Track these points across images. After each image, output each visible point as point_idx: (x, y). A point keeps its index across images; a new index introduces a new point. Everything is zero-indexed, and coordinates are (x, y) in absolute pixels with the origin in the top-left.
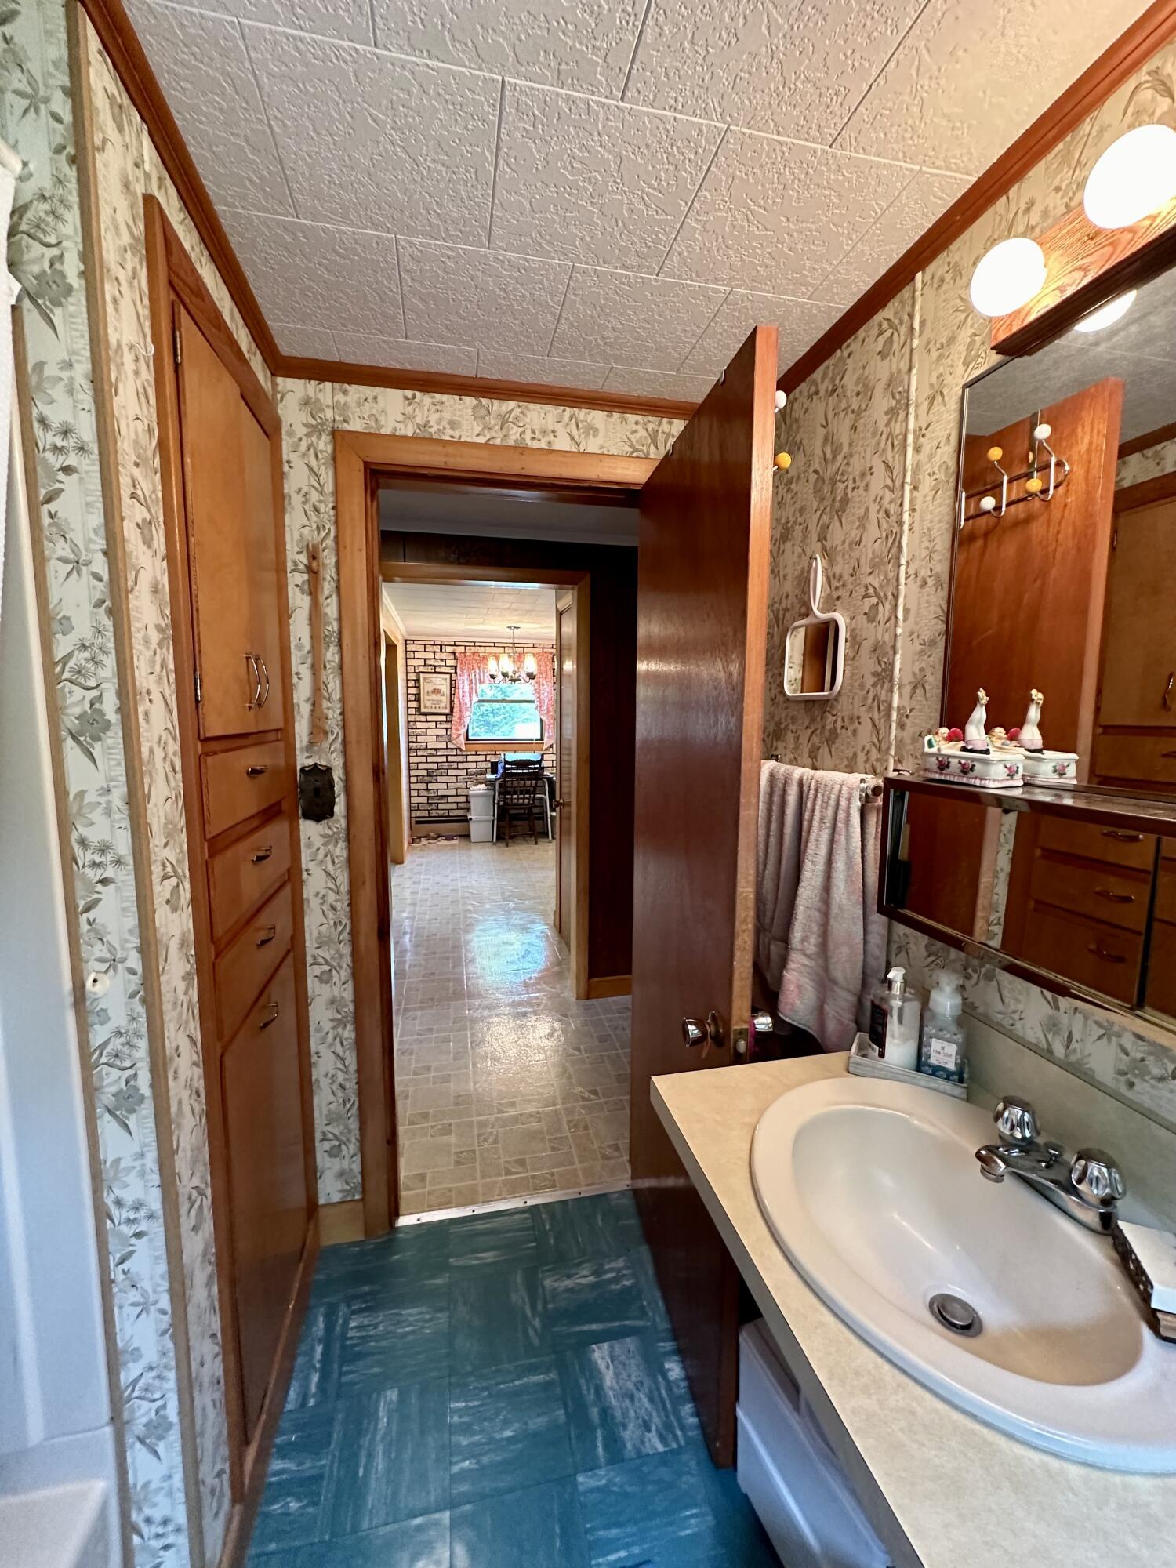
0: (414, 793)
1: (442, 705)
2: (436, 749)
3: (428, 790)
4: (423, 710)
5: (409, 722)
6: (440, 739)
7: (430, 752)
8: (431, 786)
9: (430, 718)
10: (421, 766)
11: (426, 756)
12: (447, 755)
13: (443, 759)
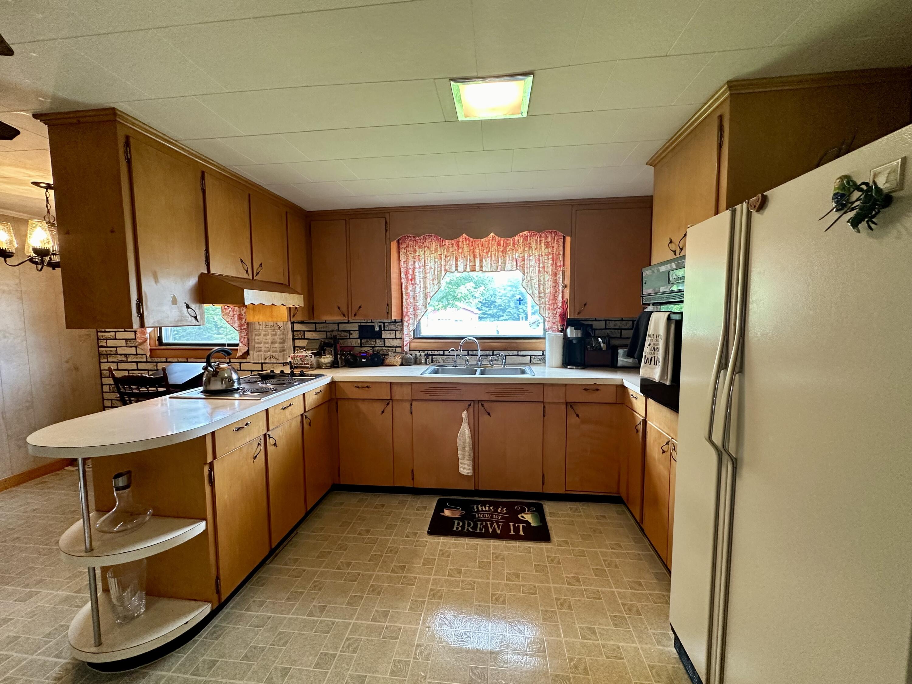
7: (120, 358)
11: (117, 363)
12: (137, 363)
13: (134, 366)
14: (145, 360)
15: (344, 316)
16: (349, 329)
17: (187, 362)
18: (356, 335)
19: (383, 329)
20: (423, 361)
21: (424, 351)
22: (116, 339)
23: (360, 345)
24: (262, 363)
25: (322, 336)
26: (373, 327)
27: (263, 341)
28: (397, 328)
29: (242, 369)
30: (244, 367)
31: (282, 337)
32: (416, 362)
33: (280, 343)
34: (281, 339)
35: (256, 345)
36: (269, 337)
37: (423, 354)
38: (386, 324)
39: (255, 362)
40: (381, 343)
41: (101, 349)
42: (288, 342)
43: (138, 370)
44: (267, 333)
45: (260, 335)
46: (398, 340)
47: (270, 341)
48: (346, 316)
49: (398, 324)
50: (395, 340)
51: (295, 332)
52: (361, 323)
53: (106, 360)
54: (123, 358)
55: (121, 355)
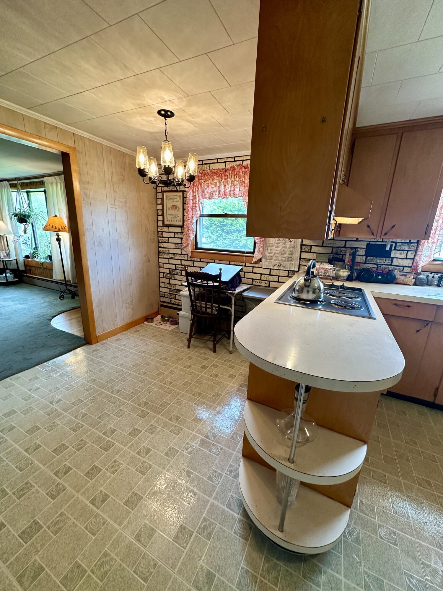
0: (162, 285)
1: (178, 219)
2: (174, 254)
3: (169, 284)
4: (166, 223)
5: (158, 232)
6: (177, 246)
8: (172, 282)
9: (172, 229)
10: (166, 266)
11: (169, 259)
12: (181, 260)
13: (179, 262)
14: (186, 259)
15: (373, 234)
16: (355, 246)
17: (214, 263)
18: (362, 252)
19: (393, 249)
20: (436, 283)
21: (437, 273)
22: (169, 243)
23: (364, 262)
24: (270, 269)
25: (329, 251)
26: (385, 246)
27: (274, 252)
28: (411, 248)
29: (254, 272)
30: (256, 270)
31: (291, 249)
32: (428, 283)
33: (289, 254)
34: (291, 251)
35: (268, 255)
36: (280, 249)
37: (437, 276)
38: (398, 244)
39: (266, 267)
40: (387, 262)
41: (160, 249)
42: (295, 254)
43: (181, 265)
44: (279, 245)
45: (273, 246)
46: (409, 260)
47: (280, 252)
48: (375, 234)
49: (412, 244)
50: (406, 260)
51: (303, 246)
52: (370, 241)
53: (162, 257)
54: (172, 256)
55: (171, 254)
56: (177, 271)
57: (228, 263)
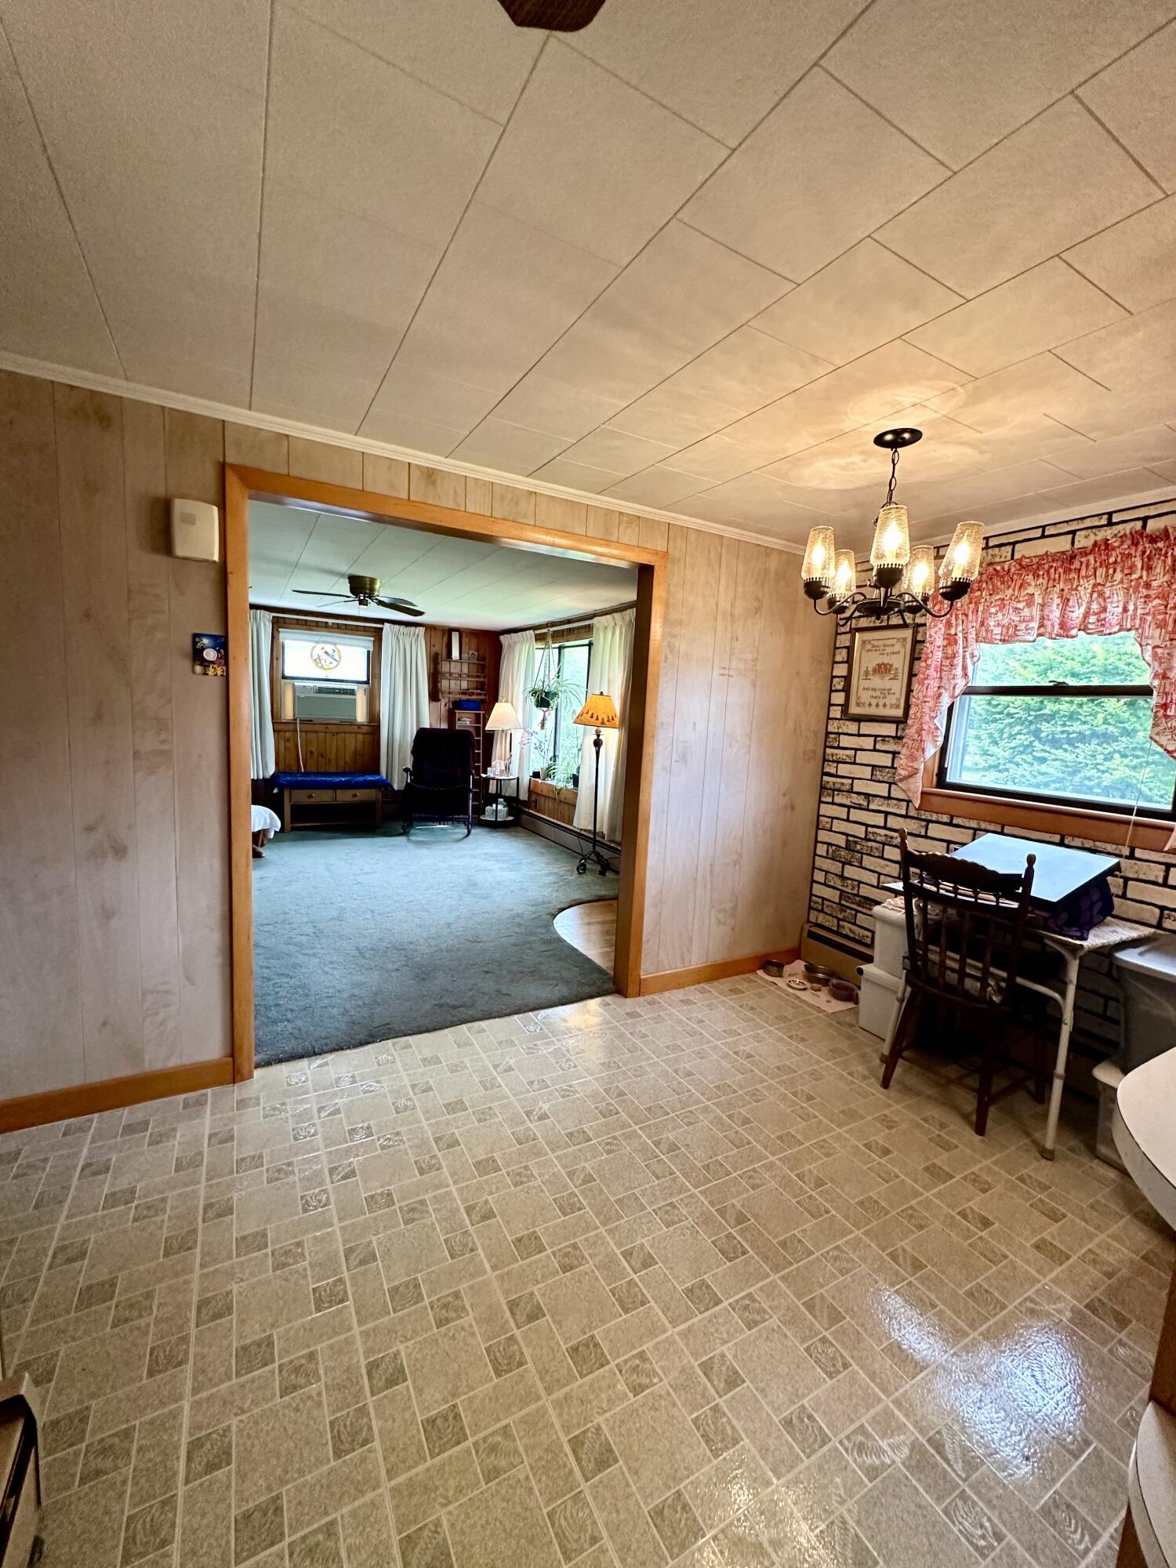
0: (819, 876)
1: (891, 700)
2: (867, 796)
3: (842, 877)
4: (854, 710)
5: (828, 733)
6: (879, 775)
7: (856, 799)
8: (849, 872)
9: (867, 728)
10: (838, 826)
11: (849, 807)
12: (887, 814)
13: (879, 820)
14: (904, 813)
17: (1002, 833)
22: (854, 763)
29: (1171, 883)
41: (826, 778)
43: (885, 827)
53: (830, 800)
54: (862, 801)
55: (856, 793)
56: (870, 844)
57: (1057, 838)
